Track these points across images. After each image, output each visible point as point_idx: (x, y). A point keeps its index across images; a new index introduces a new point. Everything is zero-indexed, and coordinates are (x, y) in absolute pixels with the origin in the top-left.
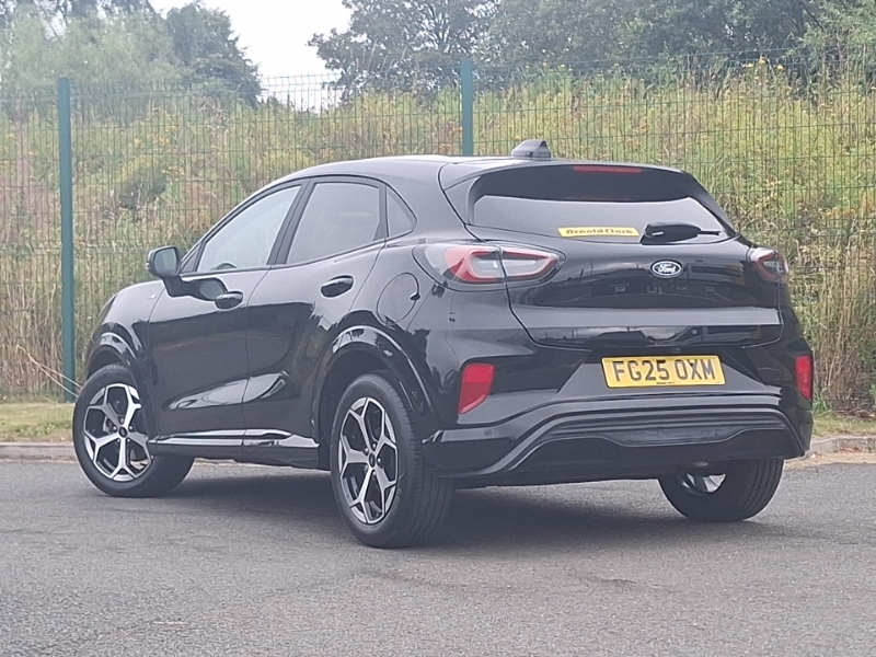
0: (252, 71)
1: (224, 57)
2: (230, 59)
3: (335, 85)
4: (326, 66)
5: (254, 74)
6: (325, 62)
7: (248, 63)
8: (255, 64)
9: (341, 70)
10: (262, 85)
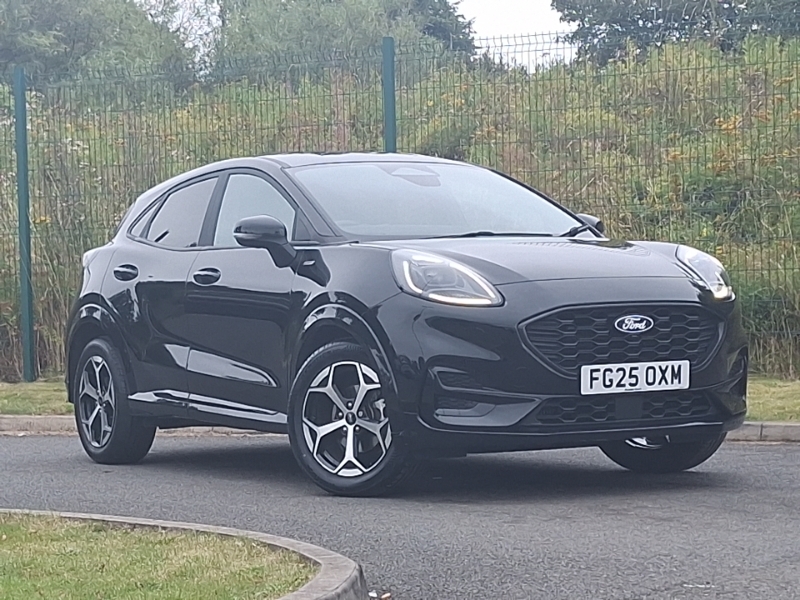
0: (465, 27)
1: (435, 14)
2: (441, 16)
3: (572, 38)
4: (561, 19)
5: (467, 30)
6: (560, 14)
7: (460, 19)
8: (467, 21)
9: (577, 22)
10: (476, 43)
